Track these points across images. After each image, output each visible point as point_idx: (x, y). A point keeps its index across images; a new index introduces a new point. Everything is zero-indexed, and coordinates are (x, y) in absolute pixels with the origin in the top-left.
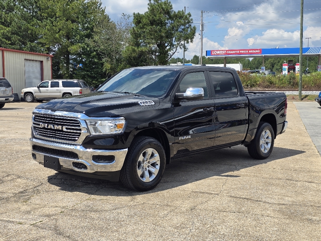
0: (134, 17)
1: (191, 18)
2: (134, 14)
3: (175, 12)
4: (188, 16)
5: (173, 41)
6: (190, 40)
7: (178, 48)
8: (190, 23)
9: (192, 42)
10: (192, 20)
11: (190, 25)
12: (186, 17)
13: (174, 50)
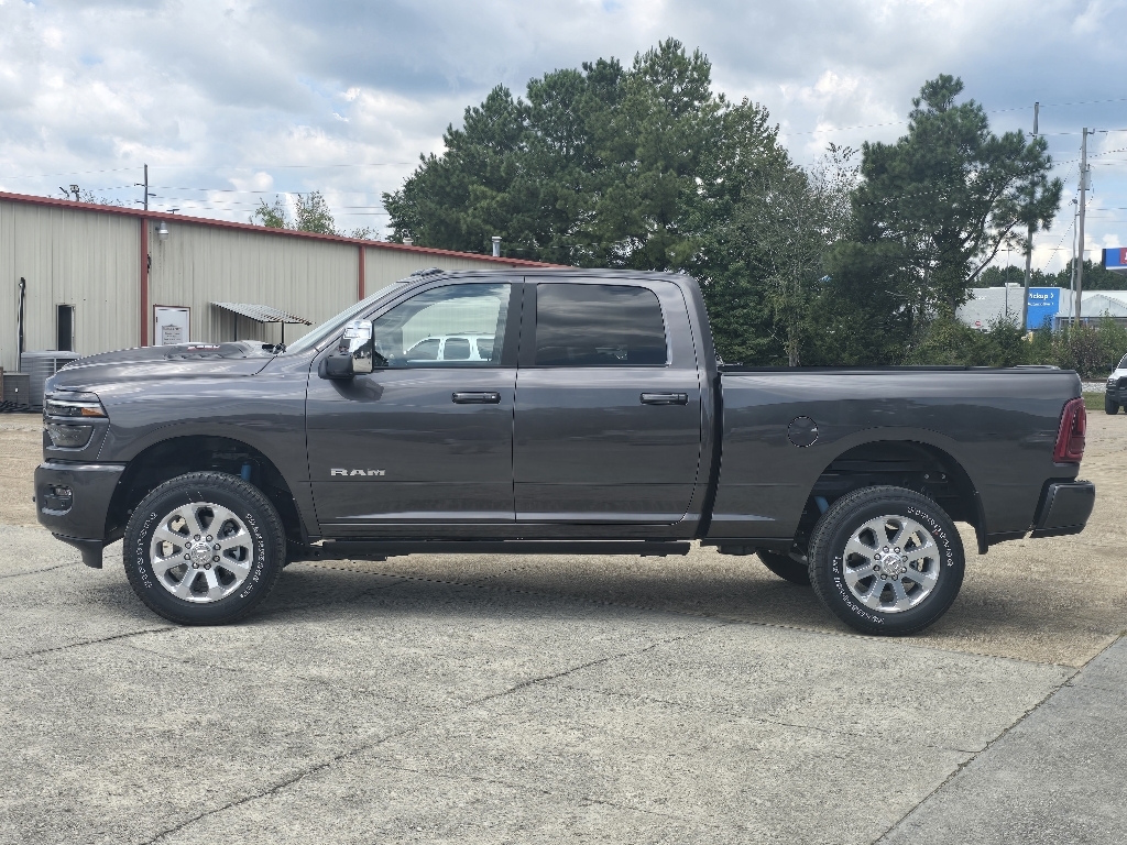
2: (866, 146)
3: (993, 138)
4: (1037, 148)
5: (986, 225)
6: (1040, 223)
7: (1002, 245)
8: (1043, 171)
10: (1049, 159)
11: (1043, 177)
12: (1031, 150)
13: (989, 252)
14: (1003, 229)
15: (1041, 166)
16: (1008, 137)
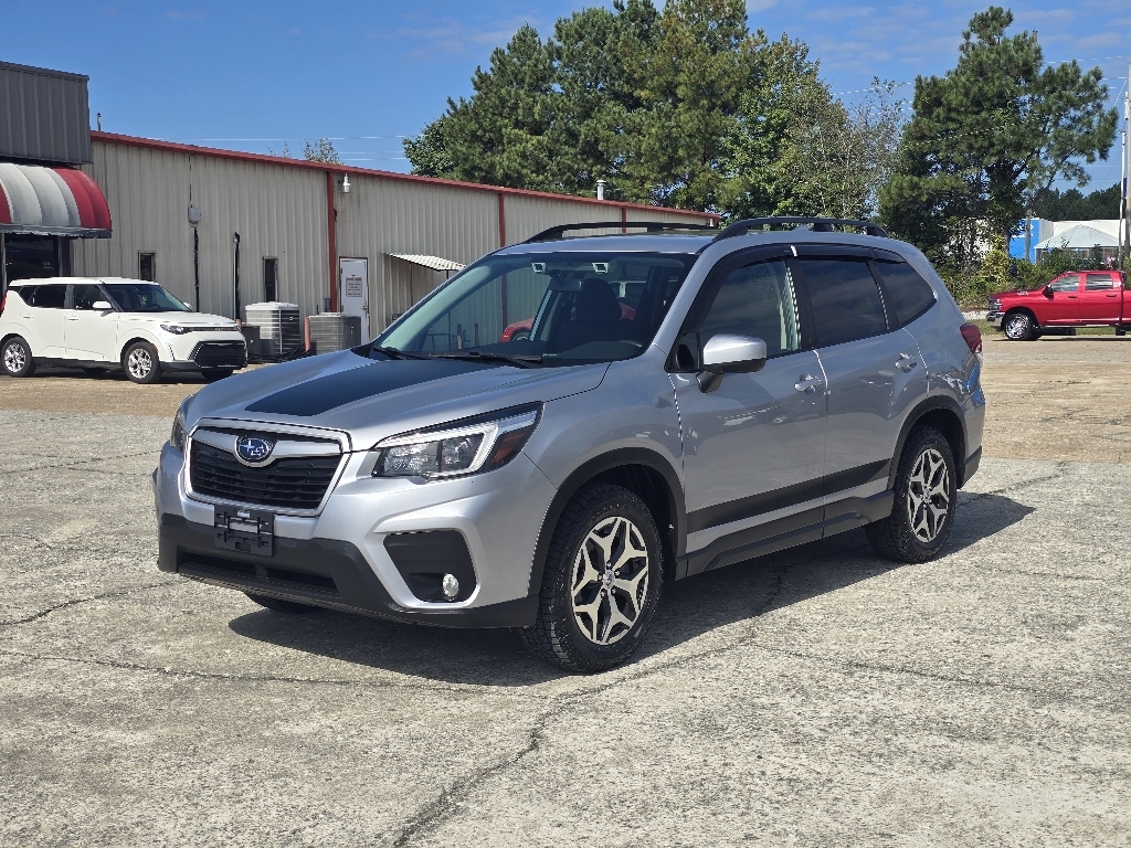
0: (918, 88)
1: (1100, 84)
2: (919, 80)
3: (1049, 69)
4: (1092, 78)
5: (1042, 156)
6: (1097, 154)
8: (1098, 101)
9: (1104, 156)
10: (1105, 89)
11: (1099, 106)
13: (1045, 183)
14: (1060, 159)
15: (1096, 96)
16: (1063, 68)
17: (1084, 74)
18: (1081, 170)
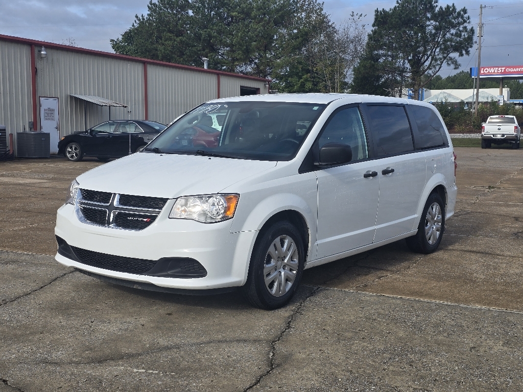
0: (376, 15)
1: (467, 15)
2: (377, 11)
3: (441, 8)
4: (462, 13)
6: (464, 52)
7: (444, 64)
9: (467, 53)
10: (469, 18)
11: (465, 27)
12: (459, 13)
13: (437, 68)
14: (445, 55)
15: (465, 21)
16: (448, 7)
17: (457, 11)
18: (456, 62)
